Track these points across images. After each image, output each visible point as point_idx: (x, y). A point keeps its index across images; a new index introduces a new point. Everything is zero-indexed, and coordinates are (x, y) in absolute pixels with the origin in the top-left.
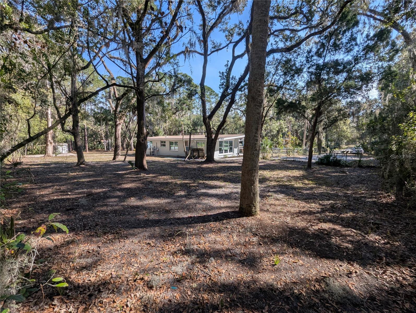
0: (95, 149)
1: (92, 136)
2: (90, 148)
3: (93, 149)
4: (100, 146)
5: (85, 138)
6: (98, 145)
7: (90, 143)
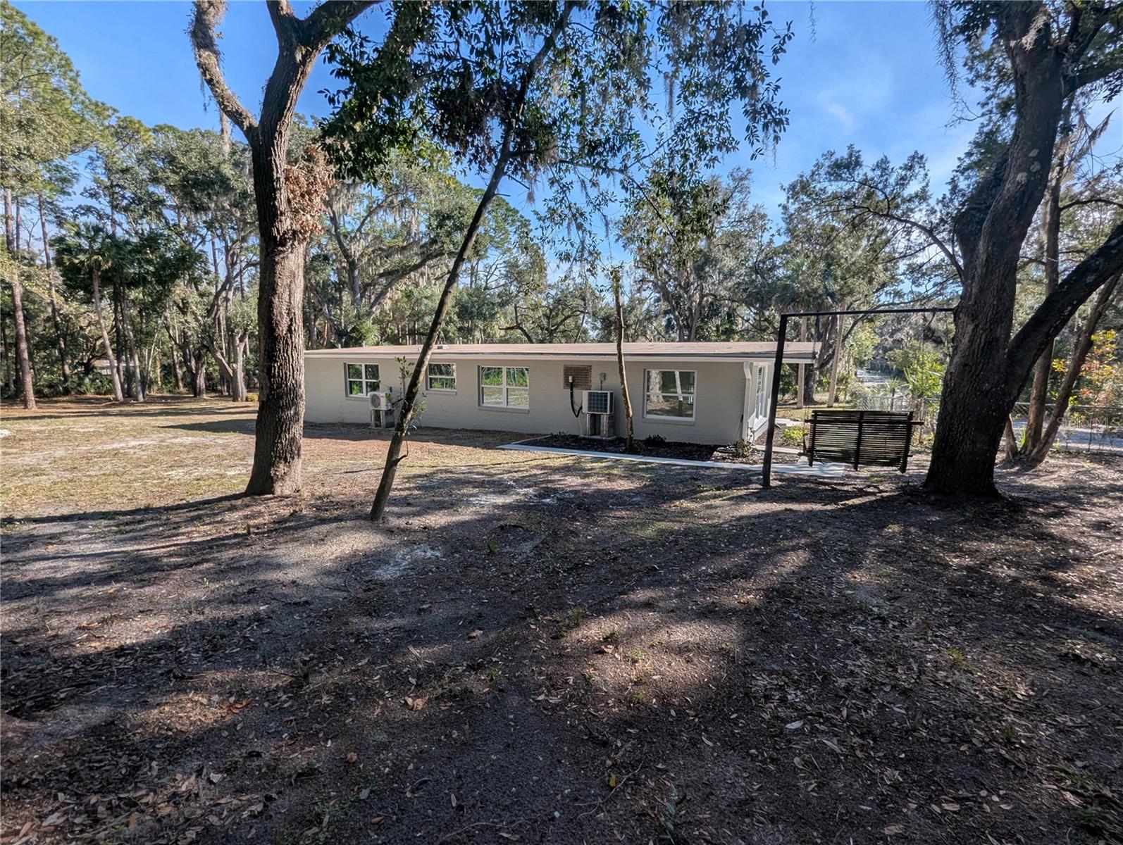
0: (67, 392)
1: (54, 343)
2: (46, 390)
3: (58, 394)
4: (93, 381)
5: (18, 353)
6: (81, 379)
7: (42, 368)
